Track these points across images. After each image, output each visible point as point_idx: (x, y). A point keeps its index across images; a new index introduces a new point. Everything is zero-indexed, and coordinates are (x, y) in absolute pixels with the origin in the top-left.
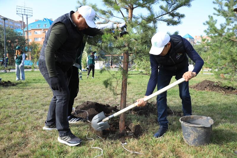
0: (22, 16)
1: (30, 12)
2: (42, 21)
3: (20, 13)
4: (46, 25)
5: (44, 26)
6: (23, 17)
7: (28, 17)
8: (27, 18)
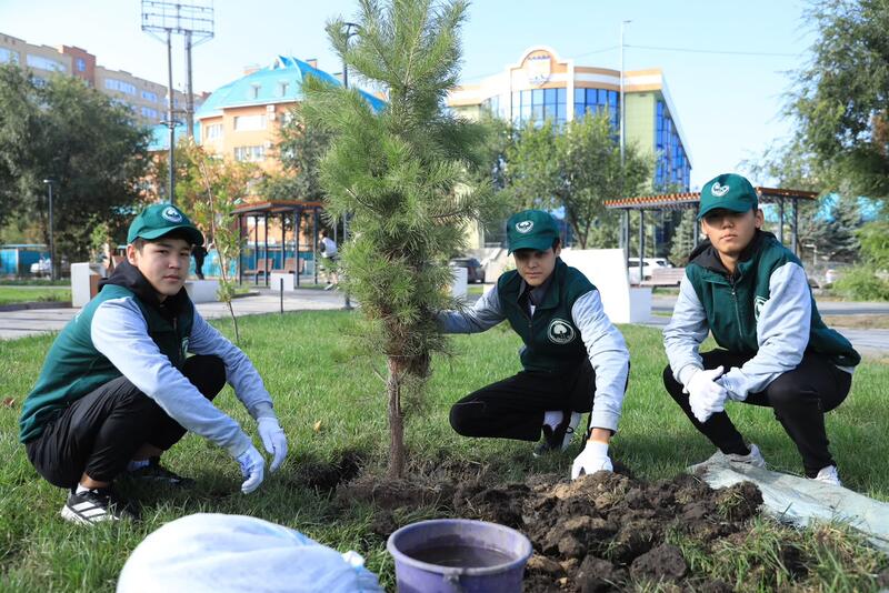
0: (164, 36)
1: (203, 16)
2: (272, 68)
3: (158, 21)
4: (287, 87)
5: (279, 89)
6: (169, 42)
7: (194, 39)
8: (189, 48)
